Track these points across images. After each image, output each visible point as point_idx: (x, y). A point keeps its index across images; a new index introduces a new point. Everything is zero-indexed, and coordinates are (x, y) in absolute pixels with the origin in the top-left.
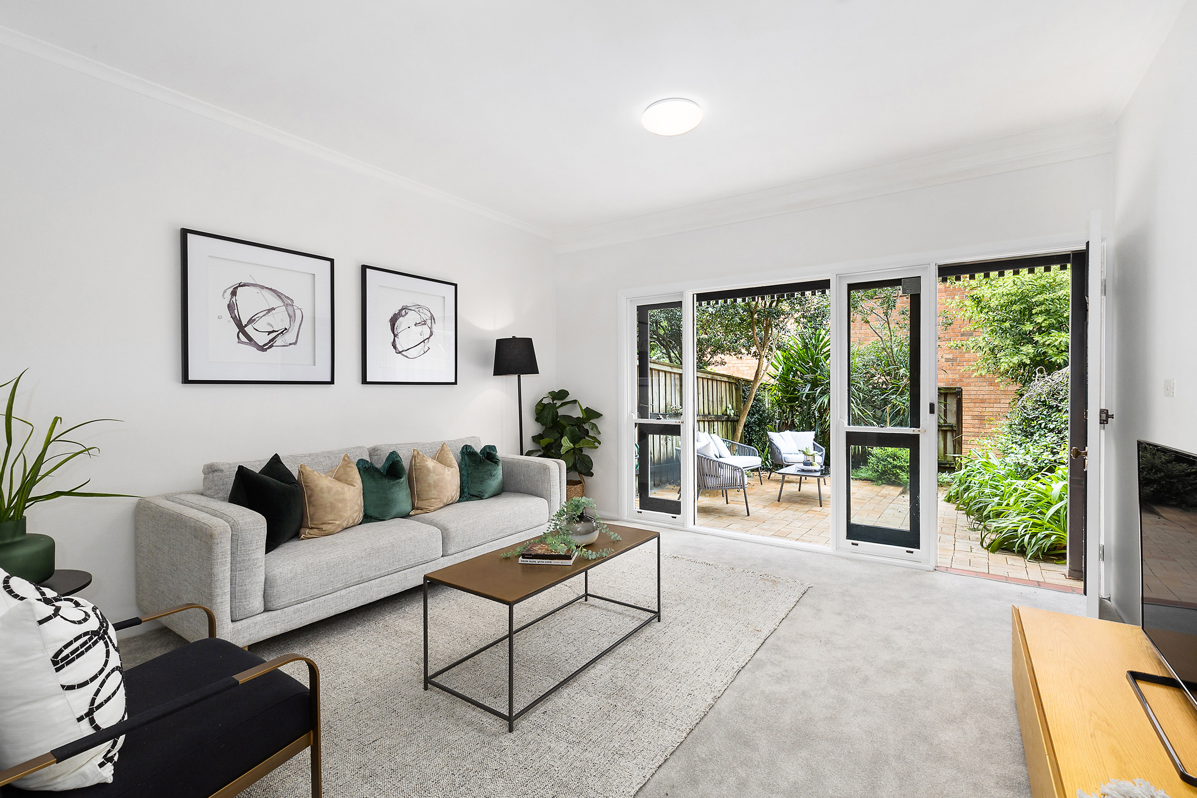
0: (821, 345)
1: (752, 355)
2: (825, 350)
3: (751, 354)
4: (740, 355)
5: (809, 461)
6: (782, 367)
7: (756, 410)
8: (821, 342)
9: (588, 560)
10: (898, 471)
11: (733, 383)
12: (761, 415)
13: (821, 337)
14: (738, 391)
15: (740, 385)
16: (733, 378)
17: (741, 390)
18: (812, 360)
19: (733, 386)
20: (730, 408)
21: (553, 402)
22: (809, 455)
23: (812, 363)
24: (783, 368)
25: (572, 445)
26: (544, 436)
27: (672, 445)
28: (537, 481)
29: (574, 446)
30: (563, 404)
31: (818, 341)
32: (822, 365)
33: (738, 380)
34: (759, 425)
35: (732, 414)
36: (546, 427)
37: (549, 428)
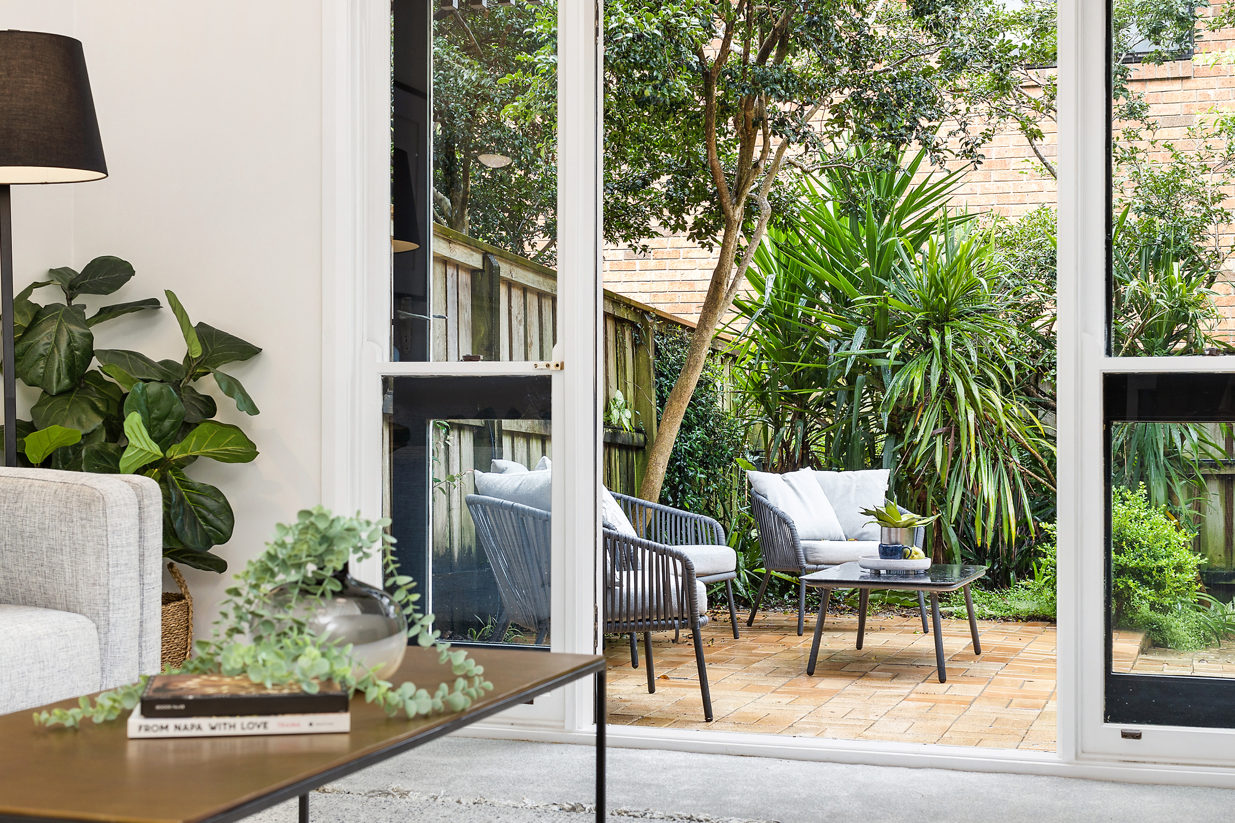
0: (898, 205)
1: (688, 233)
2: (908, 221)
3: (684, 229)
4: (644, 241)
5: (897, 543)
6: (773, 276)
7: (697, 415)
8: (898, 193)
9: (404, 719)
10: (1130, 582)
11: (627, 321)
12: (710, 432)
13: (898, 176)
14: (642, 348)
15: (647, 330)
16: (629, 305)
17: (652, 348)
18: (870, 253)
19: (627, 334)
20: (619, 404)
21: (70, 299)
22: (896, 526)
23: (871, 262)
24: (776, 283)
25: (155, 449)
26: (35, 425)
27: (449, 510)
28: (51, 549)
29: (164, 451)
30: (106, 313)
31: (889, 193)
32: (902, 266)
33: (642, 312)
34: (704, 464)
35: (626, 424)
36: (45, 392)
37: (60, 394)
